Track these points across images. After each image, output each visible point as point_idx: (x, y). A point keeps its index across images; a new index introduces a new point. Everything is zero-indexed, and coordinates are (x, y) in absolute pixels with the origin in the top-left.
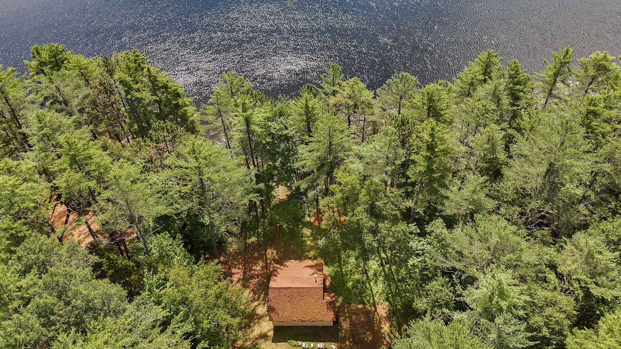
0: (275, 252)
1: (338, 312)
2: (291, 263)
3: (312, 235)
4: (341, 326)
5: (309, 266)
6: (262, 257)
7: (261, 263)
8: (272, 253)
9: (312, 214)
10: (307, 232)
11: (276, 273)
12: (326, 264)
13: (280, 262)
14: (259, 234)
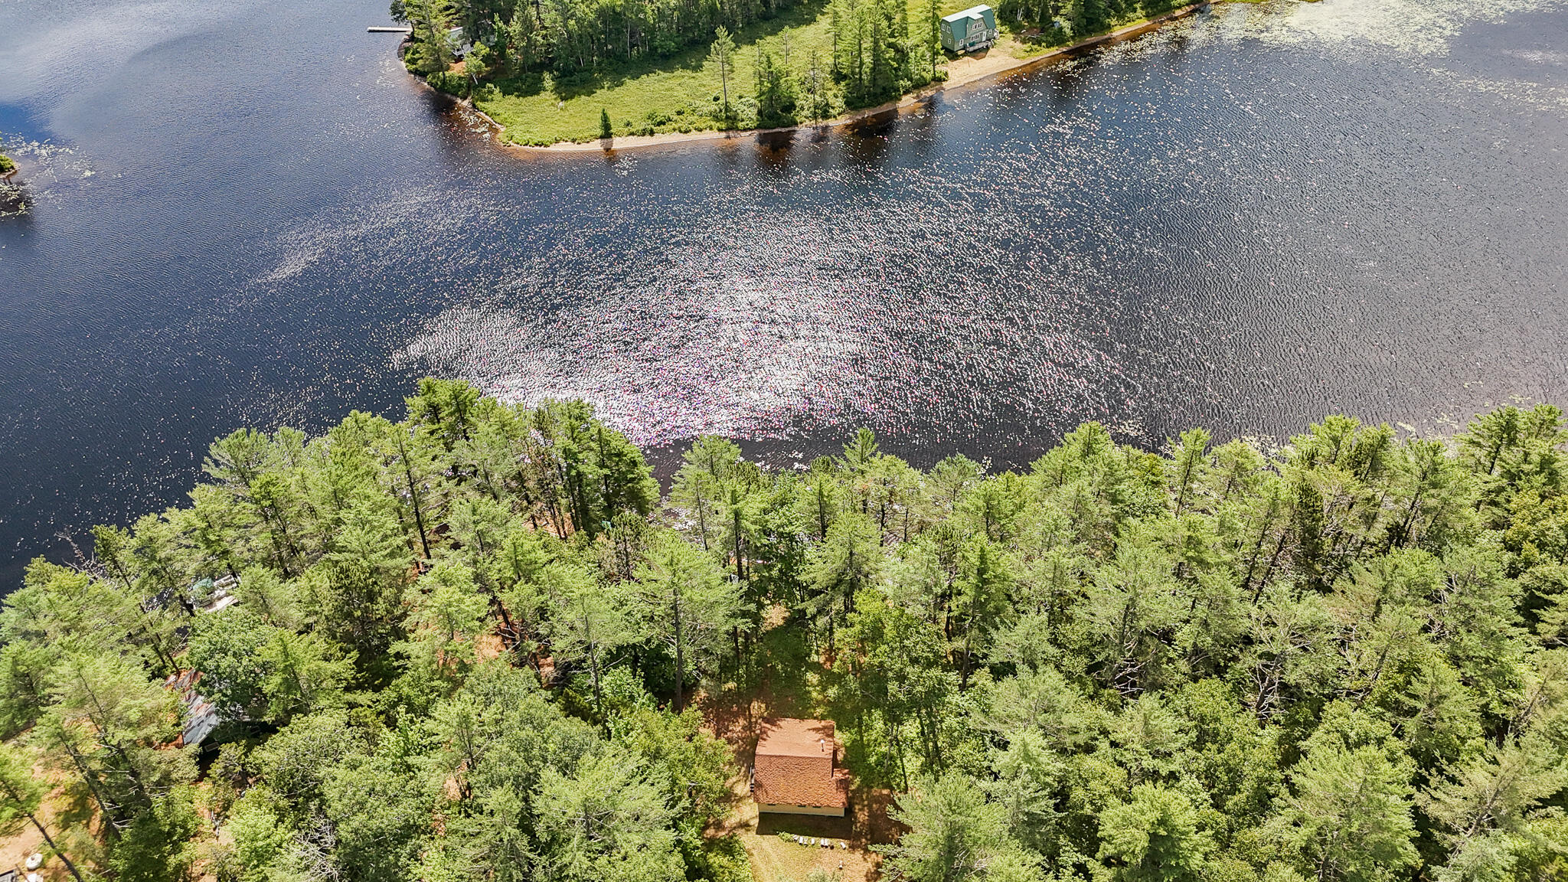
0: (763, 706)
1: (853, 798)
2: (788, 724)
3: (820, 683)
4: (856, 818)
5: (814, 729)
6: (745, 712)
7: (742, 722)
8: (760, 707)
9: (821, 651)
10: (812, 677)
11: (765, 736)
12: (840, 728)
13: (771, 720)
14: (739, 677)
